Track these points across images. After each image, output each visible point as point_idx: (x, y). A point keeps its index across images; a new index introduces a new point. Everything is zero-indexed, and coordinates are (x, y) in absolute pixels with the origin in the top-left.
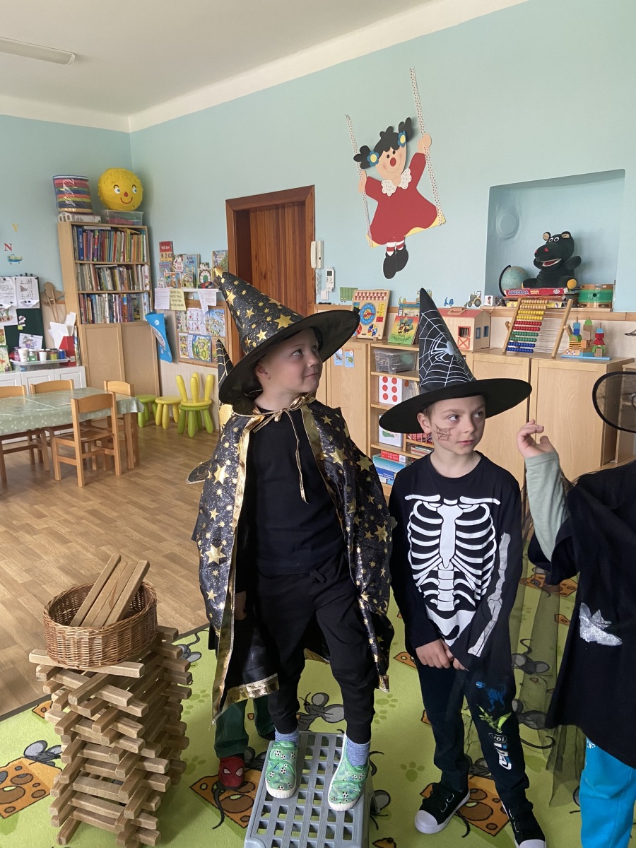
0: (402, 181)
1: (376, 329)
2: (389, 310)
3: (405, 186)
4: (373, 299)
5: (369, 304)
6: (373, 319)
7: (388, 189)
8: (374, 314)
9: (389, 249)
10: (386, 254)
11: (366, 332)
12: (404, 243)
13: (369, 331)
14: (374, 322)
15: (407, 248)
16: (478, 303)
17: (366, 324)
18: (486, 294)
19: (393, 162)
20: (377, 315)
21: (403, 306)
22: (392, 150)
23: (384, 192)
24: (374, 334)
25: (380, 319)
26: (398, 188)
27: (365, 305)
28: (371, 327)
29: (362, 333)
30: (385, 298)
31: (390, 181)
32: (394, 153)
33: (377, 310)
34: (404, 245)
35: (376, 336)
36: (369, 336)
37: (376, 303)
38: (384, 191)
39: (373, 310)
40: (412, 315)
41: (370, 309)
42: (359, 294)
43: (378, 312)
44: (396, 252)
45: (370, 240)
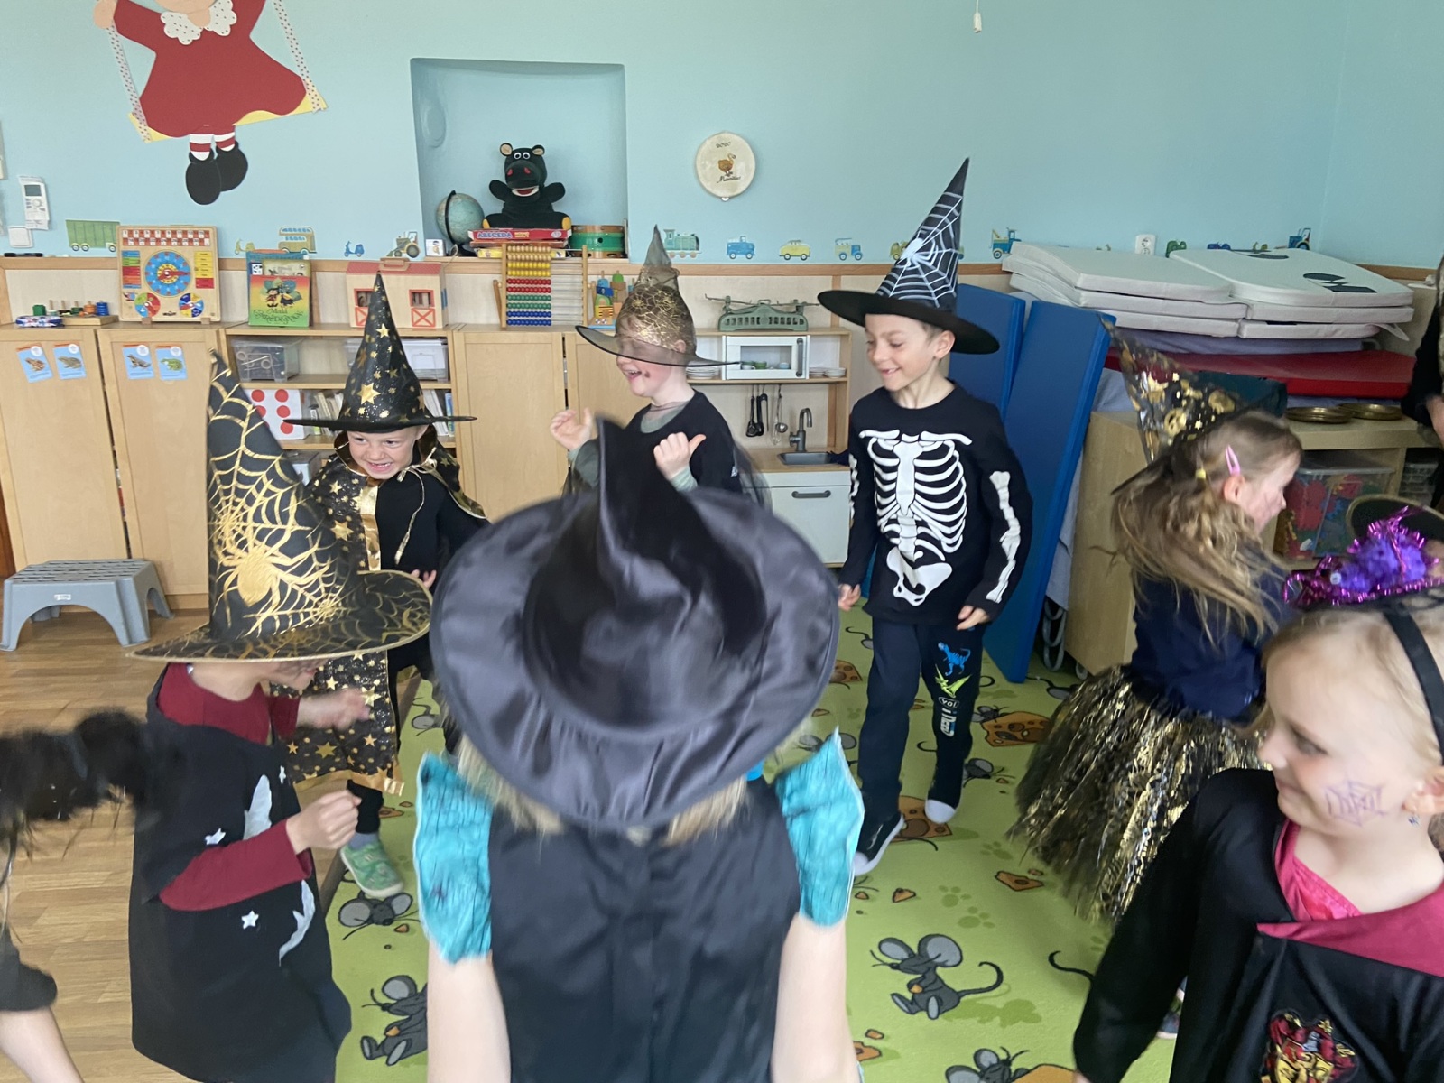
0: (214, 19)
1: (202, 303)
2: (222, 264)
3: (223, 30)
4: (174, 243)
5: (167, 253)
6: (186, 284)
7: (182, 29)
8: (187, 274)
9: (196, 147)
10: (191, 156)
11: (175, 309)
12: (233, 138)
13: (183, 307)
14: (191, 289)
15: (241, 148)
16: (414, 251)
17: (169, 294)
18: (427, 236)
20: (195, 275)
21: (255, 258)
23: (171, 35)
24: (196, 312)
25: (205, 283)
26: (204, 32)
27: (156, 256)
28: (187, 298)
29: (162, 310)
30: (207, 241)
31: (184, 16)
33: (192, 265)
34: (233, 141)
35: (205, 314)
36: (186, 316)
37: (186, 252)
38: (170, 32)
39: (182, 266)
40: (287, 273)
41: (173, 264)
42: (131, 233)
43: (196, 269)
44: (216, 155)
45: (142, 126)
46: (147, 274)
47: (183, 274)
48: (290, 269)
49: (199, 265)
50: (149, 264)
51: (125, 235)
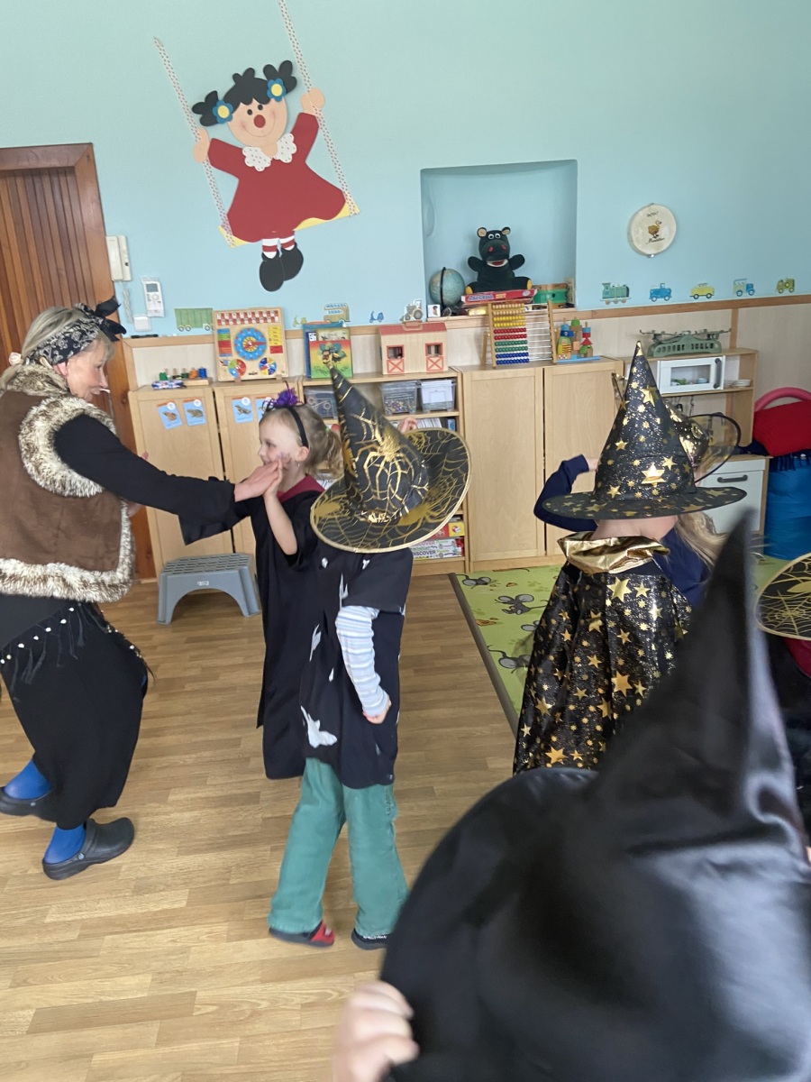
0: (280, 150)
1: (275, 364)
3: (287, 158)
4: (254, 322)
5: (249, 329)
6: (264, 351)
7: (257, 160)
8: (264, 343)
9: (266, 248)
10: (264, 256)
11: (256, 369)
12: (293, 240)
13: (262, 368)
14: (268, 354)
15: (299, 247)
17: (251, 359)
19: (260, 122)
20: (269, 344)
22: (255, 103)
23: (250, 165)
24: (272, 371)
25: (277, 350)
26: (274, 161)
27: (242, 332)
28: (264, 362)
29: (248, 370)
30: (276, 318)
31: (259, 149)
32: (260, 108)
33: (267, 337)
34: (293, 242)
35: (278, 372)
36: (264, 374)
37: (262, 327)
38: (249, 162)
39: (260, 338)
40: (334, 338)
41: (254, 337)
42: (223, 315)
43: (270, 340)
44: (281, 254)
45: (229, 235)
46: (236, 345)
47: (261, 343)
48: (336, 335)
49: (272, 337)
50: (237, 338)
51: (219, 318)
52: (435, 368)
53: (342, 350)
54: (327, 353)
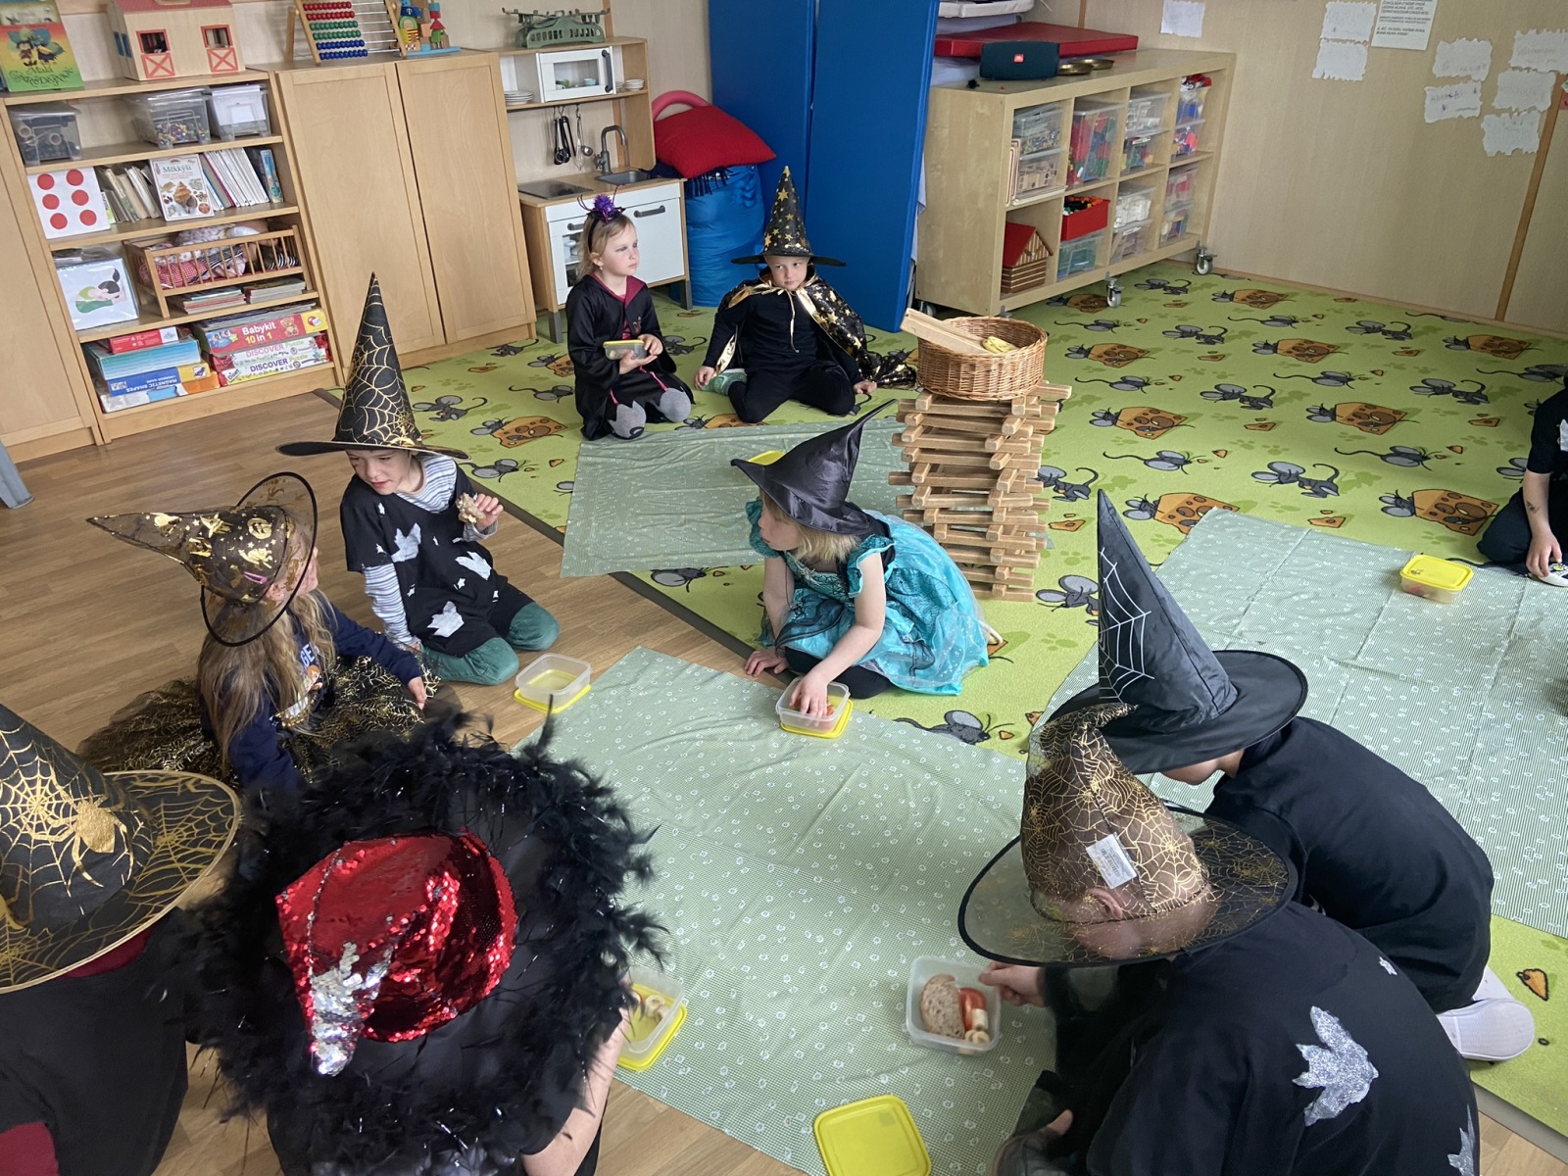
40: (32, 20)
48: (33, 14)
52: (224, 66)
53: (53, 40)
54: (26, 47)
